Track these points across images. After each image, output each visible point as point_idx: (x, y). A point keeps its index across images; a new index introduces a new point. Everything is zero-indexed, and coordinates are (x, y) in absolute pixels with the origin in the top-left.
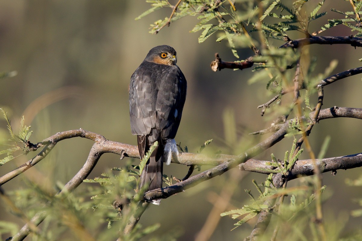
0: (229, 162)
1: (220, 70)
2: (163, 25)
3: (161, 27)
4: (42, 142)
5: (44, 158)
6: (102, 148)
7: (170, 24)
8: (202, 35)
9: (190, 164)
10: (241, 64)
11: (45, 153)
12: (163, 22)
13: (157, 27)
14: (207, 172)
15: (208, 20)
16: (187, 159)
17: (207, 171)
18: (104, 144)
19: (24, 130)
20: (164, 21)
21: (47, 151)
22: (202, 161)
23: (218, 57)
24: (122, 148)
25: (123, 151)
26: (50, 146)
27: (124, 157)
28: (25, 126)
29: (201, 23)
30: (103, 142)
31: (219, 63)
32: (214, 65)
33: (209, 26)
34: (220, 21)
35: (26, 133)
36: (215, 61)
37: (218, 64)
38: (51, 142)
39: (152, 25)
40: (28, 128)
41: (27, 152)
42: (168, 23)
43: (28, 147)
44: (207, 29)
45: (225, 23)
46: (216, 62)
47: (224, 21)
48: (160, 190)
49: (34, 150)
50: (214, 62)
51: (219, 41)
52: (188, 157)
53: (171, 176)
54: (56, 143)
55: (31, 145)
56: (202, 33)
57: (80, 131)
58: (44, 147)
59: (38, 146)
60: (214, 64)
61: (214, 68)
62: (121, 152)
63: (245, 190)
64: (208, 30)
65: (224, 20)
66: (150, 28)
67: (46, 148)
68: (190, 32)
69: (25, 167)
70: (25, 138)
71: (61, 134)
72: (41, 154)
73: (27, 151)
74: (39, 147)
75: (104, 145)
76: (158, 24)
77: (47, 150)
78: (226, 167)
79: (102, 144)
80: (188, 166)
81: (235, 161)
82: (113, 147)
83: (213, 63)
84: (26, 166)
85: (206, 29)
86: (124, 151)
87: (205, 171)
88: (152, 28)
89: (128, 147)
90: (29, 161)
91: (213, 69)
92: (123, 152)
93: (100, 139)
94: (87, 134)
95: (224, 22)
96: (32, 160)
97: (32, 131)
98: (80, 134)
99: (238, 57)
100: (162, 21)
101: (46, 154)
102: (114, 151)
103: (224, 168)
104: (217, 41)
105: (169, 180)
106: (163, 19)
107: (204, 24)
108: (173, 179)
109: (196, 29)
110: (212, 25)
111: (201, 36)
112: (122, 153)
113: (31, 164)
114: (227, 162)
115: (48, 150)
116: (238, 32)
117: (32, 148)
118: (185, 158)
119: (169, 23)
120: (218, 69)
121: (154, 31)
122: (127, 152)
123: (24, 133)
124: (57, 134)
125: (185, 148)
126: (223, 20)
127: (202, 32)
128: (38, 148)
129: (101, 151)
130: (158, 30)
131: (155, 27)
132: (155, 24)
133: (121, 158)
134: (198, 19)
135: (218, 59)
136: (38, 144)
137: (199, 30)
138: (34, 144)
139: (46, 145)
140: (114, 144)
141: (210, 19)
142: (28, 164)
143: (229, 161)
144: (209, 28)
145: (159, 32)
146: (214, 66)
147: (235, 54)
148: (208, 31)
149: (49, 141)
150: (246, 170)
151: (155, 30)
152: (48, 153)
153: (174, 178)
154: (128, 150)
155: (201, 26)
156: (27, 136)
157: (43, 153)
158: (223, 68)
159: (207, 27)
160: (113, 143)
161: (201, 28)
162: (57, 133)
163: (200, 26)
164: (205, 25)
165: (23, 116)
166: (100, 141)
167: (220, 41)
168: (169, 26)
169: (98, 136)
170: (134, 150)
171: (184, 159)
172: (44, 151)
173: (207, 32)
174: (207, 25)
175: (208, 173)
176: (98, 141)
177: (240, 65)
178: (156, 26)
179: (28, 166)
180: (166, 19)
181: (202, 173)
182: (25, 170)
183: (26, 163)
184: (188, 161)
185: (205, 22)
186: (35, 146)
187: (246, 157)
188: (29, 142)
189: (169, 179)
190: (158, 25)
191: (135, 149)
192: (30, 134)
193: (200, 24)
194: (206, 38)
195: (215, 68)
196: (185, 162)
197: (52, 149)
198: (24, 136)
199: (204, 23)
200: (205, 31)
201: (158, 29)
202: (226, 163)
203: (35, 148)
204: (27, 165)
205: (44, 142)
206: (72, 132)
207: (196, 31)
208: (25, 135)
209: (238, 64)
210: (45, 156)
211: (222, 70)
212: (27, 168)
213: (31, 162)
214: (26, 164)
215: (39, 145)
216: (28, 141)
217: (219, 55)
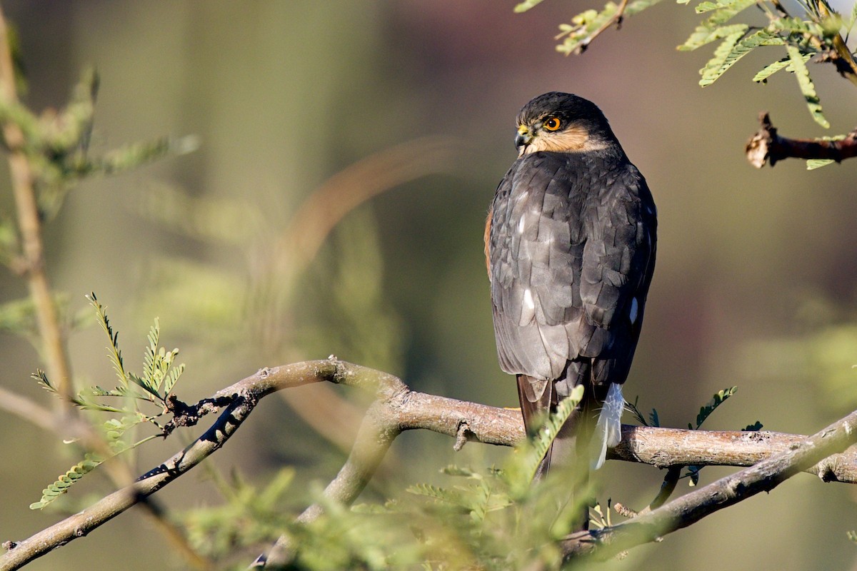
0: (796, 451)
1: (773, 164)
2: (599, 25)
3: (596, 33)
4: (215, 397)
5: (221, 446)
6: (397, 416)
7: (623, 23)
8: (714, 57)
9: (667, 462)
10: (838, 146)
11: (224, 432)
12: (601, 16)
13: (580, 33)
14: (728, 482)
15: (735, 13)
16: (658, 448)
17: (728, 478)
18: (404, 403)
19: (157, 362)
20: (604, 12)
21: (228, 426)
22: (705, 452)
23: (766, 125)
24: (460, 416)
25: (461, 423)
26: (237, 413)
27: (463, 444)
28: (162, 350)
29: (713, 21)
30: (400, 397)
31: (771, 141)
32: (755, 148)
33: (738, 31)
34: (769, 14)
35: (165, 371)
36: (759, 137)
37: (767, 144)
38: (242, 398)
39: (565, 28)
40: (169, 354)
41: (169, 429)
42: (617, 20)
43: (172, 414)
44: (731, 40)
45: (788, 19)
46: (763, 138)
47: (784, 15)
48: (589, 537)
49: (189, 423)
50: (755, 139)
51: (761, 79)
52: (662, 440)
53: (610, 501)
54: (256, 402)
55: (178, 407)
56: (716, 53)
57: (329, 365)
58: (219, 415)
59: (200, 411)
60: (754, 145)
61: (756, 157)
62: (455, 427)
63: (849, 533)
64: (735, 42)
65: (783, 11)
66: (558, 37)
67: (227, 417)
68: (678, 48)
69: (161, 476)
70: (163, 384)
71: (271, 374)
72: (210, 436)
73: (166, 427)
74: (206, 412)
75: (403, 407)
76: (584, 23)
77: (228, 424)
78: (785, 467)
79: (398, 404)
80: (661, 467)
81: (814, 446)
82: (432, 412)
83: (752, 142)
84: (166, 474)
85: (727, 39)
86: (465, 423)
87: (723, 480)
88: (567, 36)
89: (476, 411)
90: (173, 458)
91: (753, 160)
92: (463, 428)
93: (391, 389)
94: (350, 373)
95: (785, 18)
96: (181, 454)
97: (183, 365)
98: (328, 372)
99: (825, 124)
100: (598, 13)
101: (227, 436)
102: (435, 423)
103: (781, 470)
104: (755, 79)
105: (601, 513)
106: (600, 9)
107: (722, 25)
108: (613, 511)
109: (695, 40)
110: (746, 26)
111: (712, 62)
112: (459, 429)
113: (180, 465)
114: (790, 452)
115: (231, 423)
116: (828, 49)
117: (183, 417)
118: (651, 445)
119: (620, 19)
120: (768, 161)
121: (573, 44)
122: (474, 426)
123: (157, 371)
124: (259, 373)
125: (652, 415)
126: (779, 12)
127: (715, 49)
128: (201, 417)
129: (395, 423)
130: (587, 41)
131: (575, 31)
132: (573, 25)
133: (456, 447)
134: (698, 12)
135: (766, 129)
136: (201, 403)
137: (706, 42)
138: (189, 404)
139: (225, 407)
140: (433, 402)
141: (740, 9)
142: (169, 468)
143: (794, 448)
144: (738, 36)
145: (589, 48)
146: (756, 150)
147: (818, 114)
148: (735, 45)
149: (236, 395)
150: (839, 478)
151: (575, 41)
152: (233, 431)
153: (617, 506)
154: (478, 419)
155: (713, 31)
156: (168, 381)
157: (218, 433)
158: (783, 157)
159: (730, 33)
160: (429, 401)
161: (712, 37)
162: (261, 371)
163: (711, 31)
164: (725, 28)
165: (156, 320)
166: (390, 394)
167: (765, 81)
168: (619, 28)
169: (385, 378)
170: (494, 421)
171: (649, 447)
172: (220, 425)
173: (730, 49)
174: (730, 28)
175: (730, 483)
176: (386, 393)
177: (835, 149)
178: (579, 29)
179: (170, 472)
180: (610, 7)
181: (714, 484)
182: (162, 484)
183: (165, 463)
184: (663, 454)
185: (726, 19)
186: (193, 411)
187: (846, 434)
188: (173, 399)
189: (601, 510)
190: (585, 27)
191: (499, 417)
192: (176, 372)
193: (711, 24)
194: (727, 67)
195: (759, 155)
196: (653, 455)
197: (243, 419)
198: (157, 379)
199: (723, 20)
200: (724, 44)
201: (584, 37)
202: (784, 453)
203: (192, 418)
204: (167, 470)
205: (218, 399)
206: (304, 368)
207: (696, 47)
208: (162, 378)
209: (829, 144)
210: (224, 441)
211: (779, 163)
212: (166, 478)
213: (179, 459)
214: (164, 467)
215: (206, 406)
216: (169, 396)
217: (772, 119)
